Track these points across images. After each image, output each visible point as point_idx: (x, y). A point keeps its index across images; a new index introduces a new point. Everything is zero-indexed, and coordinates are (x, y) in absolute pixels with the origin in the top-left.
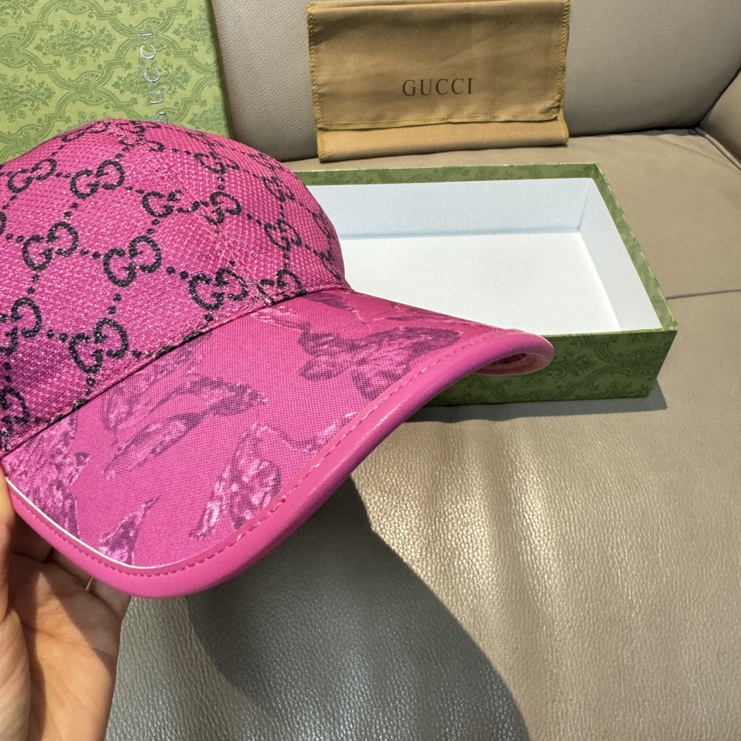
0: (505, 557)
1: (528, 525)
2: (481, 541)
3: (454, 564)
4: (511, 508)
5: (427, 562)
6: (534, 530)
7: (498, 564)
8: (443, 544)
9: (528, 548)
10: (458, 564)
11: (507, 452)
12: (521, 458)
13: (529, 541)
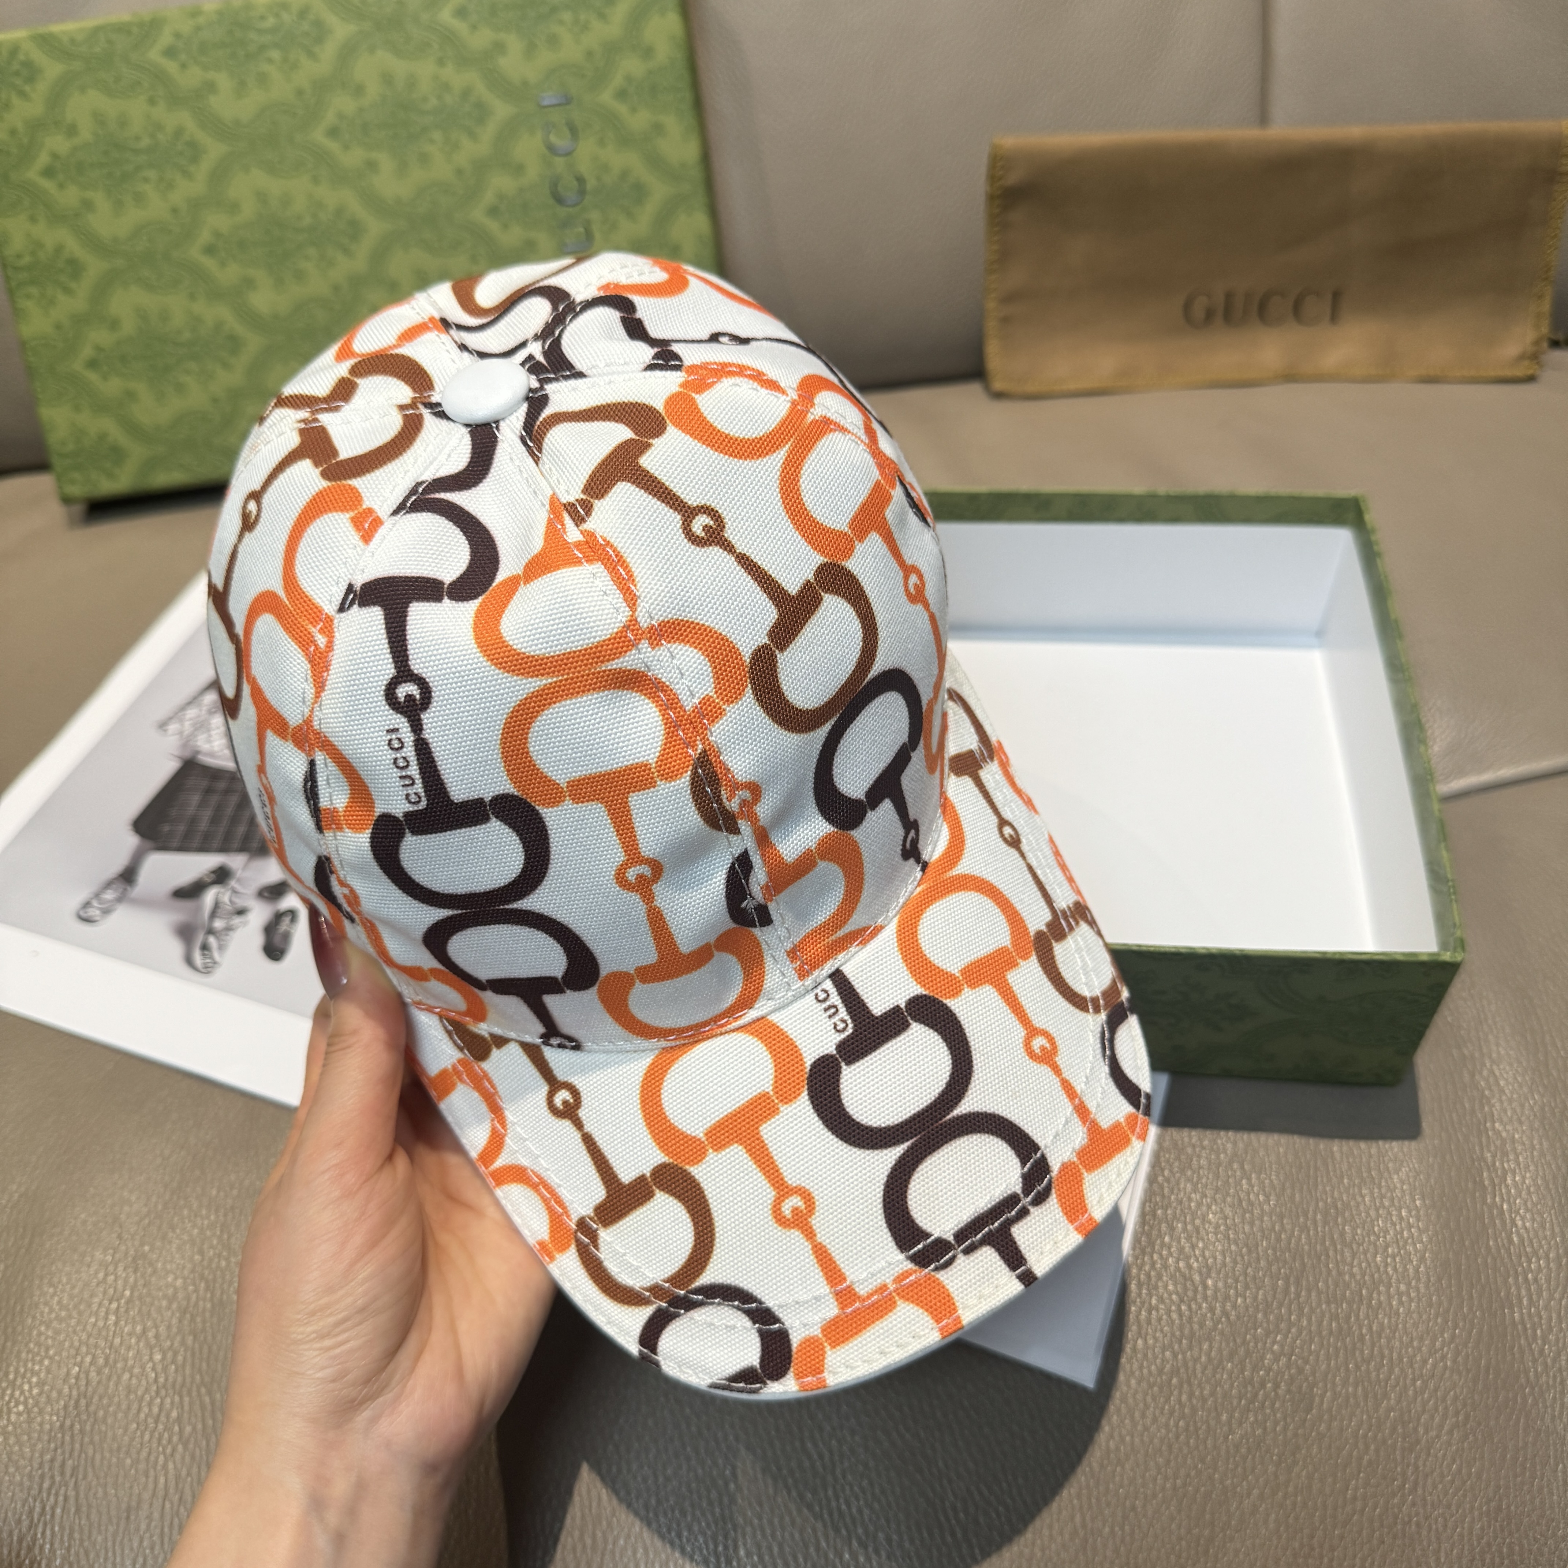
0: (1471, 1309)
1: (1522, 1240)
2: (1417, 1270)
3: (1357, 1317)
4: (1484, 1202)
5: (1301, 1309)
6: (1535, 1253)
7: (1456, 1326)
8: (1334, 1273)
9: (1523, 1292)
10: (1367, 1316)
11: (1473, 1076)
12: (1502, 1091)
13: (1526, 1279)
